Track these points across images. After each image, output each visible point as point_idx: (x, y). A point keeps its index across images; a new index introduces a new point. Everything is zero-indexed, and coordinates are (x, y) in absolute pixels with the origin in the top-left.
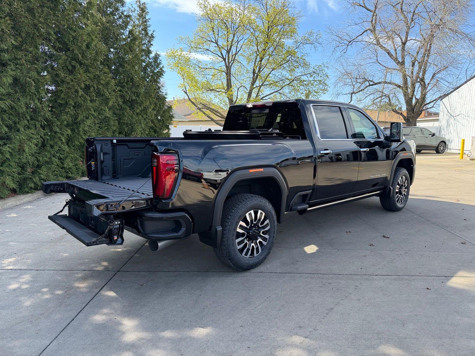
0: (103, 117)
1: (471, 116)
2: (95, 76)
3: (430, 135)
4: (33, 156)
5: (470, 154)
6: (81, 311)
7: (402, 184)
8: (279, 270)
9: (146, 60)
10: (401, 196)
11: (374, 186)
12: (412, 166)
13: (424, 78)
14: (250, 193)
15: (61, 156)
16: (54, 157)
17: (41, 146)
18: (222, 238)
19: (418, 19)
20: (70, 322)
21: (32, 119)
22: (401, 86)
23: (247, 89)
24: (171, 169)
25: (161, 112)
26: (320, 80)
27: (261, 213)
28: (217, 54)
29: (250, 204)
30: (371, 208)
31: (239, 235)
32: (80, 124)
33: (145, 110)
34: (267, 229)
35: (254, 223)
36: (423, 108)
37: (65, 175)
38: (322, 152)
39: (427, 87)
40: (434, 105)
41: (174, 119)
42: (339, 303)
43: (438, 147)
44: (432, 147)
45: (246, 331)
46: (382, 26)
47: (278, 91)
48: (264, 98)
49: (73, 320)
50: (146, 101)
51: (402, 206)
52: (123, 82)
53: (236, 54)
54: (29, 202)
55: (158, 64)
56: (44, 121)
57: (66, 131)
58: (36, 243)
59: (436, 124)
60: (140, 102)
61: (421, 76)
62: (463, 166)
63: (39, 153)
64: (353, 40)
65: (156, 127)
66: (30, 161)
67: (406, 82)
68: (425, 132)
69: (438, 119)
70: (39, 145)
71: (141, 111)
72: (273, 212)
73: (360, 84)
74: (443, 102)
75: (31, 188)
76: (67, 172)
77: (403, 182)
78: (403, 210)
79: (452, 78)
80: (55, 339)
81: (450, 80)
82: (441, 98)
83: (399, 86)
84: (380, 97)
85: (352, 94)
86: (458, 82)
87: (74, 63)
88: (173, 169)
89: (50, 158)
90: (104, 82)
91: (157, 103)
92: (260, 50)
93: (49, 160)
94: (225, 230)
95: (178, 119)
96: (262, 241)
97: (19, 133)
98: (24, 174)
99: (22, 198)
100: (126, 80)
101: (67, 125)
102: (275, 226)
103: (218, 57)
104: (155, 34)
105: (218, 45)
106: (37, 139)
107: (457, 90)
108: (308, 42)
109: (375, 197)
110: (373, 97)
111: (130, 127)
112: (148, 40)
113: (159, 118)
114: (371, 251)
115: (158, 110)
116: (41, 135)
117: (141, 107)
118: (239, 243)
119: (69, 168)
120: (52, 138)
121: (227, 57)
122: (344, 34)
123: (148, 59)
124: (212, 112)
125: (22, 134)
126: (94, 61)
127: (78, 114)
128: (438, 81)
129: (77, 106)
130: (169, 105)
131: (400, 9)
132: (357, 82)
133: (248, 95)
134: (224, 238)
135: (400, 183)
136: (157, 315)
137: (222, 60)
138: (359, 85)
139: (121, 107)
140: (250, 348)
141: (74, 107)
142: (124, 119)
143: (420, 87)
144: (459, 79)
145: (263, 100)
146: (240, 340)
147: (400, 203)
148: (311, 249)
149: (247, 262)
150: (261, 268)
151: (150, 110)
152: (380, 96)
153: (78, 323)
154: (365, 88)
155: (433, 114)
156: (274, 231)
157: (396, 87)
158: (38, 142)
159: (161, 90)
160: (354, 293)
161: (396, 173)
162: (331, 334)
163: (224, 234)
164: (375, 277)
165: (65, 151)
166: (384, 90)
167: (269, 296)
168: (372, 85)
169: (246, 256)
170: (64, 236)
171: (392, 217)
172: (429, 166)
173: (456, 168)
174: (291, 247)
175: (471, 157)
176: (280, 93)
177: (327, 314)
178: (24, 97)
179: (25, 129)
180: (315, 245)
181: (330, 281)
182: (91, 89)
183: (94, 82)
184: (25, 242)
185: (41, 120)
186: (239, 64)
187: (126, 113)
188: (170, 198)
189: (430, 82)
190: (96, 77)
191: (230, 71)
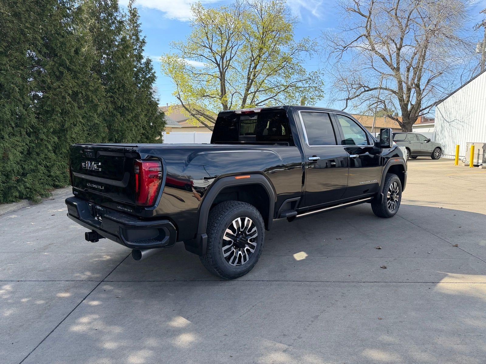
0: (92, 124)
1: (466, 121)
2: (83, 82)
3: (425, 141)
4: (18, 164)
5: (465, 159)
6: (61, 322)
7: (393, 190)
8: (266, 278)
9: (137, 65)
10: (393, 203)
11: (365, 192)
12: (403, 172)
13: (419, 84)
14: (238, 200)
15: (47, 164)
16: (40, 164)
17: (27, 154)
18: (208, 246)
19: (412, 25)
20: (50, 334)
21: (17, 126)
22: (396, 91)
23: (241, 95)
24: (155, 176)
25: (154, 118)
26: (315, 86)
27: (248, 220)
28: (211, 60)
29: (236, 211)
30: (363, 214)
31: (225, 243)
32: (67, 131)
33: (136, 117)
34: (254, 236)
35: (241, 230)
36: (419, 113)
37: (52, 183)
38: (310, 159)
39: (423, 93)
40: (429, 111)
41: (166, 126)
42: (325, 310)
43: (433, 153)
44: (428, 153)
45: (230, 340)
46: (377, 31)
47: (273, 97)
48: (259, 105)
49: (53, 331)
50: (137, 107)
51: (393, 212)
52: (114, 88)
53: (230, 60)
54: (14, 211)
55: (149, 69)
56: (30, 128)
57: (53, 138)
58: (19, 254)
59: (432, 130)
60: (132, 108)
61: (416, 81)
62: (458, 172)
63: (25, 161)
64: (347, 46)
65: (148, 133)
66: (15, 169)
67: (401, 88)
68: (420, 138)
69: (434, 125)
70: (25, 153)
71: (132, 118)
72: (261, 219)
73: (356, 90)
74: (438, 108)
75: (16, 197)
76: (54, 181)
77: (395, 188)
78: (396, 216)
79: (447, 84)
80: (33, 351)
81: (445, 86)
82: (436, 104)
83: (394, 92)
84: (376, 103)
85: (347, 100)
86: (454, 87)
87: (61, 69)
88: (157, 176)
89: (36, 166)
90: (93, 88)
91: (149, 109)
92: (255, 56)
93: (34, 168)
94: (211, 238)
95: (171, 125)
96: (249, 248)
97: (3, 141)
98: (8, 182)
99: (6, 207)
100: (117, 85)
101: (54, 132)
102: (262, 233)
103: (213, 63)
104: (146, 40)
105: (211, 50)
106: (23, 146)
107: (452, 96)
108: (303, 49)
109: (366, 203)
110: (369, 103)
111: (120, 133)
112: (140, 45)
113: (151, 124)
114: (361, 258)
115: (151, 116)
116: (26, 142)
117: (132, 114)
118: (226, 251)
119: (56, 176)
120: (39, 145)
121: (221, 63)
122: (339, 39)
123: (139, 64)
124: (206, 118)
125: (7, 141)
126: (83, 67)
127: (65, 120)
128: (433, 87)
129: (64, 113)
130: (161, 112)
131: (394, 15)
132: (353, 88)
133: (242, 101)
134: (210, 246)
135: (391, 190)
136: (140, 325)
137: (217, 65)
138: (354, 90)
139: (112, 113)
140: (232, 357)
141: (61, 114)
142: (115, 125)
143: (416, 93)
144: (454, 85)
145: (258, 106)
146: (222, 349)
147: (392, 209)
148: (300, 256)
149: (234, 270)
150: (249, 276)
151: (142, 117)
152: (376, 101)
153: (58, 335)
154: (361, 94)
155: (429, 120)
156: (262, 238)
157: (391, 93)
158: (23, 149)
159: (153, 96)
160: (341, 301)
161: (387, 180)
162: (315, 342)
163: (210, 242)
164: (362, 284)
165: (51, 159)
166: (380, 96)
167: (254, 304)
168: (368, 91)
169: (234, 264)
170: (48, 246)
171: (384, 224)
172: (424, 172)
173: (451, 174)
174: (280, 254)
175: (466, 163)
176: (275, 100)
177: (312, 321)
178: (8, 103)
179: (9, 137)
180: (305, 252)
181: (317, 289)
182: (80, 96)
183: (83, 89)
184: (7, 253)
185: (26, 127)
186: (234, 70)
187: (116, 120)
188: (153, 205)
189: (425, 88)
190: (85, 83)
191: (224, 76)
